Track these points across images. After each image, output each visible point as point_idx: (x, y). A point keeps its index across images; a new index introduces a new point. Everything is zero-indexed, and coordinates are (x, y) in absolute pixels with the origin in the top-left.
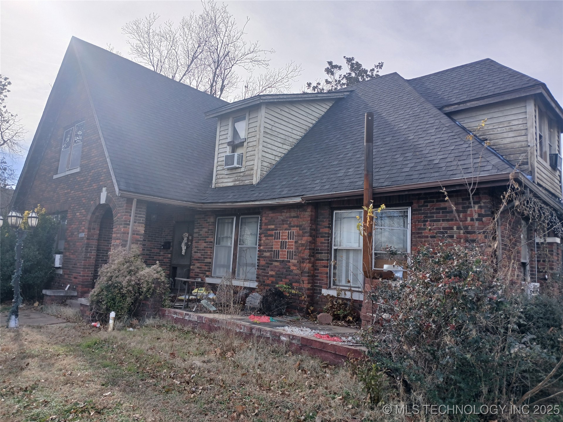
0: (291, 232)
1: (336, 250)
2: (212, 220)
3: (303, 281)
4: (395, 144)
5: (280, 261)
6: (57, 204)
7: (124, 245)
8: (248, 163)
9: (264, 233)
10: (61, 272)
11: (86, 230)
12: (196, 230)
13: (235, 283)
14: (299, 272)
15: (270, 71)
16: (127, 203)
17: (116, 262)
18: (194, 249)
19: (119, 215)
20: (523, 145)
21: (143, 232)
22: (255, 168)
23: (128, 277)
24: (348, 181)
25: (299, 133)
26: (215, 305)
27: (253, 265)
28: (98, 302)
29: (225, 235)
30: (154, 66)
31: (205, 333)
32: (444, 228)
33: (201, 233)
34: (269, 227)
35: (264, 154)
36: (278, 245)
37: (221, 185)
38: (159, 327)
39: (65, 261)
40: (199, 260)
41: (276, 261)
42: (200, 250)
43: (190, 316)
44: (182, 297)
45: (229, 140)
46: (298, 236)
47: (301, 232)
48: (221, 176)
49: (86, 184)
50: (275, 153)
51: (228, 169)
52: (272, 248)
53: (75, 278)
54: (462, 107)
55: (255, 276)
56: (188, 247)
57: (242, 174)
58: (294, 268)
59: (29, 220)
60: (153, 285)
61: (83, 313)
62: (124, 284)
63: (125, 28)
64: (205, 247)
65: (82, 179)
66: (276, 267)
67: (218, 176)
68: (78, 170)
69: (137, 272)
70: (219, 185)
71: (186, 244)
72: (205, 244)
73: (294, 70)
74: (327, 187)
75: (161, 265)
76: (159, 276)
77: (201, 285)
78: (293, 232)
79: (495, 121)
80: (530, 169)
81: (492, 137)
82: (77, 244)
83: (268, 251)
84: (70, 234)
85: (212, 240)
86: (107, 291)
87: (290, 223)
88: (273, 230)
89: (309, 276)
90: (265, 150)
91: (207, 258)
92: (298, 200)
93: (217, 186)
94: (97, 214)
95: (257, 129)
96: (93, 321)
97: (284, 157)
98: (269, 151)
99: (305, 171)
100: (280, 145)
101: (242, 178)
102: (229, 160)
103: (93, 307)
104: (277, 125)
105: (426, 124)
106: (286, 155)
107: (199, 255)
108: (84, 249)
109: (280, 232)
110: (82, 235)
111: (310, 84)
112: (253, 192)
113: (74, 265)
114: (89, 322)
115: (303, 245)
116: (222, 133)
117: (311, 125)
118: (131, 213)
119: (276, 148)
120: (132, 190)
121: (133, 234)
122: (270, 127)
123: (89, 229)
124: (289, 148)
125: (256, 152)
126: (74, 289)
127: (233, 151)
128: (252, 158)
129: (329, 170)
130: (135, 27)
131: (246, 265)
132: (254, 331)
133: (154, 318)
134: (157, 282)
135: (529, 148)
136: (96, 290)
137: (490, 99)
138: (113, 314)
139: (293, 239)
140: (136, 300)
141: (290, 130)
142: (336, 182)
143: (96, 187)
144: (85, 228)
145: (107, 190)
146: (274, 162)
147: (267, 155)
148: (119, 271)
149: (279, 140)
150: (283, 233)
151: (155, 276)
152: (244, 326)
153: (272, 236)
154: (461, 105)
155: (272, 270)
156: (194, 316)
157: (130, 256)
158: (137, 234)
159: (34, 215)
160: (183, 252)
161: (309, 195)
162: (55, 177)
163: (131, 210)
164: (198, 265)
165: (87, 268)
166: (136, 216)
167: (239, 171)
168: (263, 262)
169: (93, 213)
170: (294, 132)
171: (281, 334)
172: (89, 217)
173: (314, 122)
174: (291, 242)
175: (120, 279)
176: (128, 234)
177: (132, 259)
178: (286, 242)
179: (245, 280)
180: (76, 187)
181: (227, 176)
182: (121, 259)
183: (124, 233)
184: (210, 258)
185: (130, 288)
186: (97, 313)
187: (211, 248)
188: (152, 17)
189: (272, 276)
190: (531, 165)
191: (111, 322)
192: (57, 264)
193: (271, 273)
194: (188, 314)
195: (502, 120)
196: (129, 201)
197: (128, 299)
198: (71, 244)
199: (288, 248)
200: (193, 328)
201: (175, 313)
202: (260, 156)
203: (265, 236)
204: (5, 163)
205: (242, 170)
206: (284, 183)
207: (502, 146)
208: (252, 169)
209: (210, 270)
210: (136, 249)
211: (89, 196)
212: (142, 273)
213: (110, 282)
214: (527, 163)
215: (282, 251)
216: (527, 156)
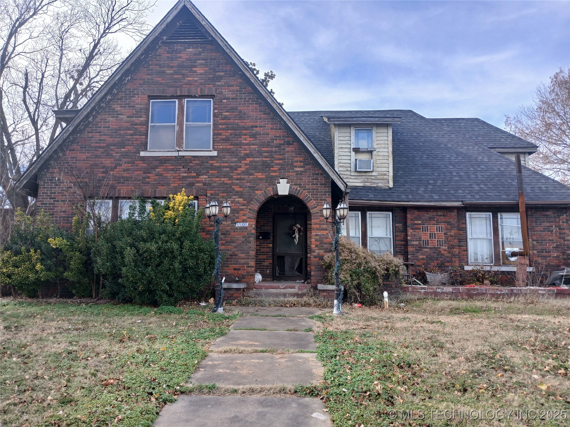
0: (439, 227)
3: (455, 261)
5: (430, 248)
8: (381, 169)
9: (411, 227)
11: (252, 220)
14: (450, 255)
19: (318, 207)
22: (390, 174)
32: (547, 226)
34: (416, 222)
36: (428, 236)
41: (426, 248)
45: (352, 146)
46: (447, 229)
47: (449, 227)
48: (345, 176)
51: (356, 172)
52: (420, 238)
53: (236, 269)
56: (299, 237)
57: (373, 178)
58: (445, 252)
66: (426, 252)
68: (212, 153)
74: (477, 197)
78: (442, 227)
82: (233, 234)
83: (416, 241)
87: (438, 220)
88: (420, 224)
95: (388, 142)
101: (374, 181)
109: (427, 227)
115: (452, 236)
116: (343, 139)
125: (389, 162)
128: (383, 165)
138: (385, 294)
139: (442, 231)
144: (248, 218)
145: (289, 182)
150: (431, 227)
153: (419, 229)
155: (422, 255)
162: (144, 154)
167: (370, 174)
168: (411, 249)
172: (255, 207)
174: (441, 234)
178: (435, 234)
180: (212, 172)
181: (353, 177)
189: (423, 259)
191: (387, 300)
193: (421, 257)
199: (438, 238)
203: (411, 229)
205: (374, 174)
208: (386, 175)
211: (248, 184)
215: (432, 241)
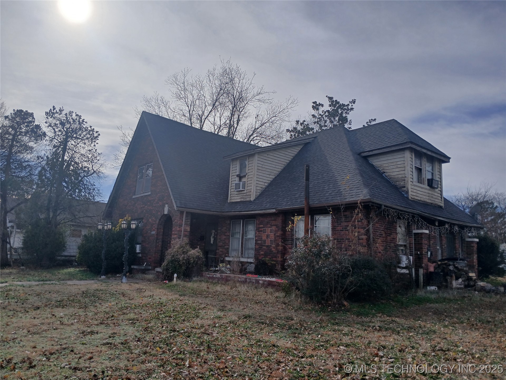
0: (272, 229)
1: (296, 238)
2: (228, 222)
3: (278, 257)
4: (327, 178)
5: (266, 246)
6: (136, 214)
7: (179, 238)
8: (249, 188)
9: (258, 230)
10: (140, 255)
11: (156, 230)
12: (219, 228)
13: (243, 260)
14: (277, 252)
15: (275, 103)
16: (180, 214)
17: (176, 247)
18: (218, 240)
19: (176, 221)
20: (403, 176)
21: (189, 230)
22: (252, 191)
23: (183, 255)
24: (300, 200)
25: (280, 167)
26: (230, 271)
27: (252, 249)
28: (167, 270)
29: (237, 231)
30: (188, 107)
31: (223, 282)
32: (345, 226)
33: (222, 230)
34: (260, 226)
35: (258, 182)
36: (265, 236)
37: (233, 201)
38: (200, 281)
39: (143, 249)
40: (221, 247)
41: (264, 246)
42: (222, 240)
43: (216, 275)
44: (212, 269)
45: (237, 173)
46: (276, 231)
47: (277, 229)
48: (233, 195)
49: (155, 202)
50: (264, 181)
51: (237, 191)
52: (262, 238)
53: (150, 258)
54: (371, 153)
55: (254, 255)
56: (215, 239)
57: (245, 194)
58: (274, 249)
59: (122, 225)
60: (196, 259)
61: (158, 277)
62: (181, 259)
63: (167, 80)
64: (225, 239)
65: (152, 199)
66: (264, 249)
67: (231, 195)
68: (149, 193)
69: (187, 253)
70: (232, 200)
71: (214, 237)
72: (225, 237)
73: (292, 103)
74: (289, 204)
75: (200, 249)
76: (199, 254)
77: (223, 262)
79: (389, 161)
80: (406, 190)
81: (387, 171)
82: (150, 238)
83: (260, 240)
84: (145, 232)
85: (229, 234)
86: (171, 263)
87: (271, 224)
88: (262, 228)
89: (281, 254)
90: (258, 179)
91: (226, 245)
92: (274, 211)
93: (231, 201)
94: (162, 220)
95: (253, 167)
96: (164, 280)
97: (270, 183)
98: (261, 180)
99: (280, 193)
100: (268, 176)
101: (245, 197)
102: (237, 186)
103: (164, 272)
104: (265, 164)
105: (345, 166)
106: (272, 181)
107: (221, 243)
108: (155, 241)
110: (153, 233)
111: (298, 121)
112: (251, 206)
113: (149, 250)
114: (162, 281)
115: (278, 236)
116: (234, 169)
117: (288, 162)
118: (183, 219)
119: (265, 178)
120: (183, 206)
121: (184, 231)
122: (261, 166)
123: (158, 229)
124: (274, 177)
125: (252, 181)
126: (150, 265)
127: (240, 180)
128: (250, 185)
129: (292, 193)
130: (174, 79)
131: (249, 249)
132: (247, 280)
133: (197, 277)
134: (198, 257)
135: (406, 178)
136: (165, 263)
137: (385, 149)
138: (175, 275)
139: (273, 233)
140: (187, 268)
141: (274, 166)
142: (294, 201)
143: (161, 204)
144: (155, 229)
145: (168, 206)
146: (264, 187)
147: (259, 183)
148: (178, 252)
149: (267, 173)
150: (267, 229)
151: (197, 254)
152: (243, 278)
153: (262, 231)
154: (370, 152)
155: (262, 251)
156: (218, 275)
157: (183, 244)
158: (186, 232)
159: (125, 222)
160: (212, 242)
161: (280, 208)
162: (134, 197)
163: (183, 217)
164: (221, 250)
165: (157, 252)
166: (185, 221)
167: (243, 192)
168: (257, 247)
169: (160, 220)
170: (277, 167)
171: (260, 280)
172: (157, 221)
173: (290, 159)
174: (272, 235)
175: (179, 256)
176: (181, 231)
177: (184, 246)
178: (269, 234)
179: (248, 258)
180: (148, 203)
181: (236, 195)
182: (178, 246)
183: (179, 231)
184: (228, 245)
185: (184, 261)
186: (166, 275)
187: (228, 239)
188: (186, 70)
189: (262, 255)
190: (407, 189)
191: (175, 279)
192: (138, 251)
193: (262, 253)
194: (215, 274)
195: (393, 161)
196: (182, 213)
197: (183, 267)
198: (146, 238)
199: (271, 238)
200: (218, 281)
201: (208, 274)
202: (255, 183)
203: (258, 232)
204: (95, 185)
205: (245, 192)
206: (268, 200)
207: (393, 176)
208: (251, 192)
209: (228, 253)
210: (186, 240)
211: (157, 209)
212: (190, 253)
213: (173, 258)
214: (405, 187)
215: (267, 240)
216: (405, 183)
